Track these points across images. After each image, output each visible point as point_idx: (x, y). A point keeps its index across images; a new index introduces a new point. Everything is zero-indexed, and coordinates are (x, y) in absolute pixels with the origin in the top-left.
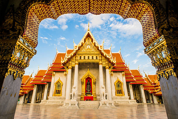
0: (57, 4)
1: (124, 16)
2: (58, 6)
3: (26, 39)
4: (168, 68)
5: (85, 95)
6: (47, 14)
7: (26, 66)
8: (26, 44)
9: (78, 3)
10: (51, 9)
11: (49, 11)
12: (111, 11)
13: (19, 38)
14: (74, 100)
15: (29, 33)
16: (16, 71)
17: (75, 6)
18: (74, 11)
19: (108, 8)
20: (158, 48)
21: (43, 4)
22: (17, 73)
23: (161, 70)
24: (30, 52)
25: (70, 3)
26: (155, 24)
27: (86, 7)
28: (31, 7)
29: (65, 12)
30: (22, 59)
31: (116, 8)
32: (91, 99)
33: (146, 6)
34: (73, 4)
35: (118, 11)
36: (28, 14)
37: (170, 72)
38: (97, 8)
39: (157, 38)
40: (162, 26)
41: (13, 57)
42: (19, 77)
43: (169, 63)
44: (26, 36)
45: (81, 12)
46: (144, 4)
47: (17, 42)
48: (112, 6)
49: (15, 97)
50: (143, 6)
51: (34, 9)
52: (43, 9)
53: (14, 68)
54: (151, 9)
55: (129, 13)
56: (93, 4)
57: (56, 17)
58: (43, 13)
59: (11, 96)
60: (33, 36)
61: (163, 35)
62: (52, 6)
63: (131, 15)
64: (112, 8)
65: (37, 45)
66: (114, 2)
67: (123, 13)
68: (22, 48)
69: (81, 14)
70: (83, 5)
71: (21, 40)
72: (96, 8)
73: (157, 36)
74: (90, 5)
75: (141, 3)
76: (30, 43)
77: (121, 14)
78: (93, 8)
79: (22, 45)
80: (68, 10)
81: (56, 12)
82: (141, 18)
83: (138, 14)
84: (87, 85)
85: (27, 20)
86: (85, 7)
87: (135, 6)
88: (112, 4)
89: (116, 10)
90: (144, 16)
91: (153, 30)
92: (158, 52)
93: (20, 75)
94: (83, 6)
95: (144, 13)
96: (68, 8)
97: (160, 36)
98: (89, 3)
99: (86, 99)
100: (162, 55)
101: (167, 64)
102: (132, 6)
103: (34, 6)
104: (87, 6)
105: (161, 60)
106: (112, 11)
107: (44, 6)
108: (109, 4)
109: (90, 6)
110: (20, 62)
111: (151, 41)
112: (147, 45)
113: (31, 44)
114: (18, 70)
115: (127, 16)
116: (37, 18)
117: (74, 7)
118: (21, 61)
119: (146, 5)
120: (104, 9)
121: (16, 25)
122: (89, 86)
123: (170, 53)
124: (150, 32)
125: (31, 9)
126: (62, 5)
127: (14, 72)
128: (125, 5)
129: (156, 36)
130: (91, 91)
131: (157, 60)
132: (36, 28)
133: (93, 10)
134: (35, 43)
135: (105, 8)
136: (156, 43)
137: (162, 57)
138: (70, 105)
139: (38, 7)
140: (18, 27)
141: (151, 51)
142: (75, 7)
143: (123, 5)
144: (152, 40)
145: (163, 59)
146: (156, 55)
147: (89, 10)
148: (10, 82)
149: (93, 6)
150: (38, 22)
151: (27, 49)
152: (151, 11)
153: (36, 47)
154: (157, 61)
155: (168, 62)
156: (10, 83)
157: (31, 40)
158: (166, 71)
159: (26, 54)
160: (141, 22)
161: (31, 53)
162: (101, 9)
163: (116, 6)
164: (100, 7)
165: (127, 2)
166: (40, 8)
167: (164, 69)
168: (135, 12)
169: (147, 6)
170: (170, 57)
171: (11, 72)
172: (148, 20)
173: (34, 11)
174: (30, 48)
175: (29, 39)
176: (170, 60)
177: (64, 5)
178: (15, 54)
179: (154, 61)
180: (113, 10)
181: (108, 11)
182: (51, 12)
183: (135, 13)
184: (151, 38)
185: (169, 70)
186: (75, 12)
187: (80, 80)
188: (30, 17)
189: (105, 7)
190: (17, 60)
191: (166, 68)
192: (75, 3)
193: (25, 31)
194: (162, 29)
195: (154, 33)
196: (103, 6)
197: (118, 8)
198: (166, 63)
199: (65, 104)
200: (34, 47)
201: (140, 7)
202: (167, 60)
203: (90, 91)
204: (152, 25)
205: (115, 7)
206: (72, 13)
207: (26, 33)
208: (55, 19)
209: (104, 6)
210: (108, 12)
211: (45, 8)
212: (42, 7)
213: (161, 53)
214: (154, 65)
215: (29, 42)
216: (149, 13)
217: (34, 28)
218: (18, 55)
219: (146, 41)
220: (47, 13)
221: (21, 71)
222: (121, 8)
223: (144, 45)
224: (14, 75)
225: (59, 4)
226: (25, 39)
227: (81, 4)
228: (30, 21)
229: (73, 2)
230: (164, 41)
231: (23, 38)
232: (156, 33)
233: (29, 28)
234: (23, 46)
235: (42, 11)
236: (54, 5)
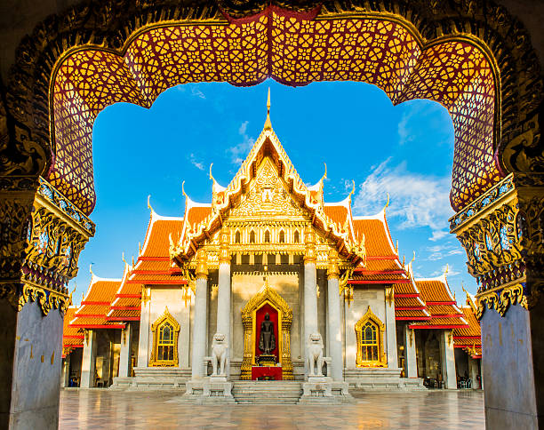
0: (150, 48)
1: (396, 92)
2: (153, 55)
3: (60, 188)
4: (510, 280)
5: (254, 363)
6: (117, 86)
7: (70, 275)
8: (63, 205)
9: (225, 44)
10: (131, 70)
11: (125, 75)
12: (347, 73)
13: (39, 185)
14: (220, 379)
15: (66, 165)
16: (45, 290)
17: (215, 55)
18: (212, 75)
19: (337, 61)
20: (493, 217)
21: (101, 50)
22: (48, 296)
23: (489, 288)
24: (77, 229)
25: (195, 44)
26: (494, 130)
27: (258, 57)
28: (60, 66)
29: (181, 76)
30: (56, 252)
31: (368, 59)
32: (275, 375)
33: (477, 55)
34: (210, 48)
35: (374, 71)
36: (53, 94)
37: (514, 294)
38: (298, 62)
39: (493, 182)
40: (518, 140)
41: (30, 247)
42: (55, 308)
43: (515, 268)
44: (58, 175)
45: (238, 75)
46: (470, 48)
47: (37, 200)
48: (351, 53)
49: (52, 363)
50: (466, 55)
51: (71, 70)
52: (100, 70)
53: (37, 283)
54: (492, 71)
55: (412, 82)
56: (281, 47)
57: (148, 100)
58: (100, 83)
59: (42, 361)
60: (79, 176)
61: (512, 174)
62: (132, 58)
63: (419, 89)
64: (354, 61)
65: (93, 205)
66: (360, 39)
67: (391, 81)
68: (50, 219)
69: (239, 85)
70: (244, 48)
71: (46, 193)
72: (294, 62)
73: (494, 177)
74: (270, 48)
75: (459, 42)
76: (73, 201)
77: (385, 82)
78: (281, 62)
79: (49, 209)
80: (192, 69)
81: (149, 79)
82: (453, 100)
83: (447, 86)
84: (260, 330)
85: (53, 118)
86: (254, 58)
87: (437, 55)
88: (354, 43)
89: (367, 70)
90: (465, 95)
91: (484, 152)
92: (491, 231)
93: (58, 302)
94: (246, 52)
95: (468, 83)
96: (191, 61)
97: (503, 174)
98: (269, 43)
99: (259, 374)
100: (501, 239)
101: (509, 270)
102: (426, 57)
103: (70, 60)
104: (259, 52)
105: (495, 258)
106: (351, 74)
107: (103, 59)
108: (342, 46)
109: (269, 53)
110: (51, 263)
111: (475, 192)
112: (460, 205)
113: (76, 202)
114: (48, 286)
115: (404, 95)
116: (84, 103)
117: (212, 56)
118: (53, 260)
119: (476, 50)
120: (323, 65)
121: (18, 139)
122: (267, 334)
123: (523, 235)
124: (476, 158)
125: (60, 72)
126: (169, 51)
127: (40, 294)
128: (399, 48)
129: (491, 176)
130: (275, 351)
131: (483, 256)
132: (86, 145)
133: (281, 67)
134: (88, 197)
135: (327, 61)
136: (488, 201)
137: (499, 246)
138: (206, 393)
139: (82, 63)
140: (28, 145)
141: (471, 225)
142: (216, 58)
143: (393, 50)
144: (477, 188)
145: (502, 253)
146: (482, 238)
147: (269, 67)
148: (33, 324)
149: (281, 54)
150: (86, 120)
151: (65, 221)
152: (491, 76)
153: (91, 211)
154: (482, 260)
155: (513, 264)
156: (33, 327)
157: (75, 190)
158: (503, 292)
159: (66, 237)
160: (455, 116)
161: (81, 232)
162: (313, 63)
163: (368, 52)
164: (308, 58)
165: (408, 39)
166: (92, 67)
167: (499, 285)
168: (435, 76)
169: (482, 56)
170: (521, 248)
171: (31, 296)
172: (476, 109)
173: (71, 78)
174: (76, 217)
175: (69, 185)
176: (520, 257)
177: (174, 50)
178: (34, 239)
179: (476, 258)
180: (357, 69)
181: (338, 73)
182: (130, 80)
183: (434, 80)
184: (476, 181)
185: (513, 289)
186: (216, 78)
187: (238, 315)
188: (61, 102)
189: (326, 55)
190: (42, 256)
191: (505, 282)
192: (215, 44)
193: (53, 158)
194: (514, 152)
195: (486, 164)
196: (318, 54)
197: (375, 62)
198: (508, 265)
199: (189, 391)
200: (85, 210)
201: (453, 56)
202: (513, 257)
203: (271, 352)
204: (486, 135)
205: (364, 57)
206: (206, 80)
207: (56, 166)
208: (147, 106)
209: (323, 54)
210: (337, 76)
211: (108, 65)
212: (96, 63)
213: (497, 235)
214: (472, 270)
215: (70, 198)
216: (482, 84)
217: (77, 144)
218: (43, 240)
219: (459, 190)
220: (117, 82)
221: (58, 290)
222: (385, 61)
223: (452, 205)
224: (42, 302)
225: (157, 49)
226: (57, 187)
227: (239, 47)
228: (62, 119)
229: (209, 41)
230: (512, 193)
231: (50, 186)
232: (493, 164)
233: (64, 148)
234: (52, 211)
235: (97, 76)
236: (139, 55)
